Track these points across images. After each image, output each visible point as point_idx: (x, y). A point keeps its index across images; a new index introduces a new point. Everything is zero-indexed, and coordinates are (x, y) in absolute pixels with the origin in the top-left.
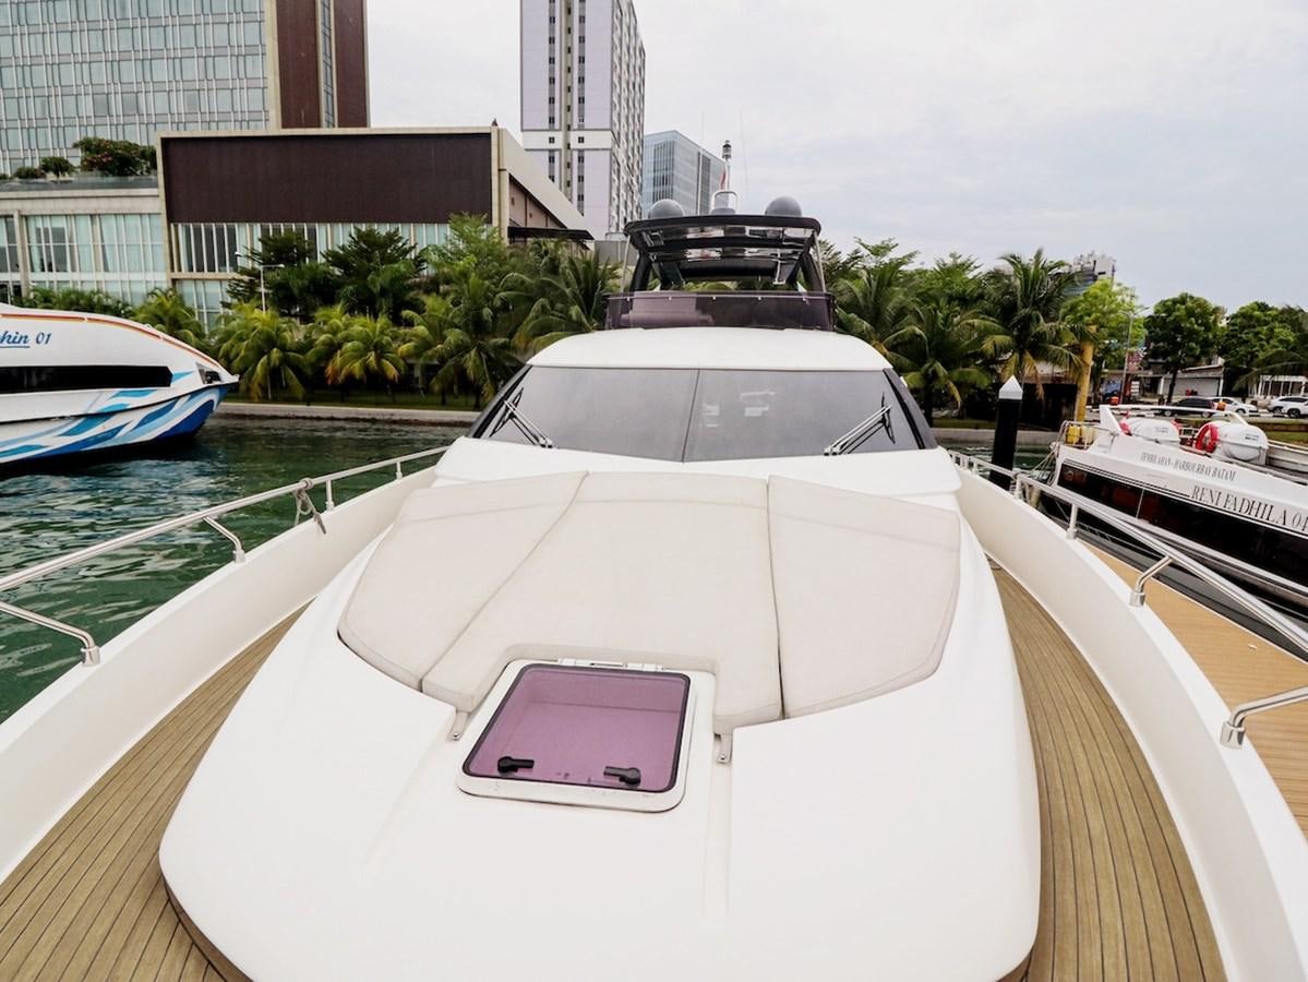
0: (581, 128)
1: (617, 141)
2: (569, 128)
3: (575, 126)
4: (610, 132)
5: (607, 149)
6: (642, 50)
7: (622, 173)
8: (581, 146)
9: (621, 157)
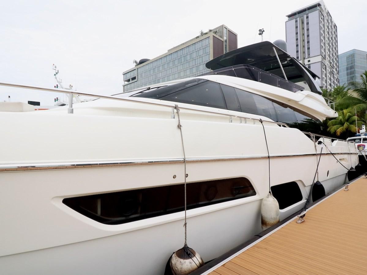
0: (308, 58)
1: (324, 58)
2: (304, 59)
3: (307, 57)
4: (321, 56)
5: (319, 62)
6: (335, 26)
7: (327, 68)
8: (309, 63)
9: (327, 63)
